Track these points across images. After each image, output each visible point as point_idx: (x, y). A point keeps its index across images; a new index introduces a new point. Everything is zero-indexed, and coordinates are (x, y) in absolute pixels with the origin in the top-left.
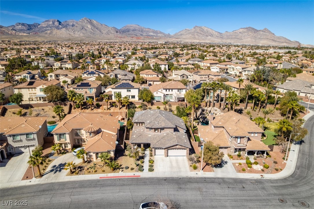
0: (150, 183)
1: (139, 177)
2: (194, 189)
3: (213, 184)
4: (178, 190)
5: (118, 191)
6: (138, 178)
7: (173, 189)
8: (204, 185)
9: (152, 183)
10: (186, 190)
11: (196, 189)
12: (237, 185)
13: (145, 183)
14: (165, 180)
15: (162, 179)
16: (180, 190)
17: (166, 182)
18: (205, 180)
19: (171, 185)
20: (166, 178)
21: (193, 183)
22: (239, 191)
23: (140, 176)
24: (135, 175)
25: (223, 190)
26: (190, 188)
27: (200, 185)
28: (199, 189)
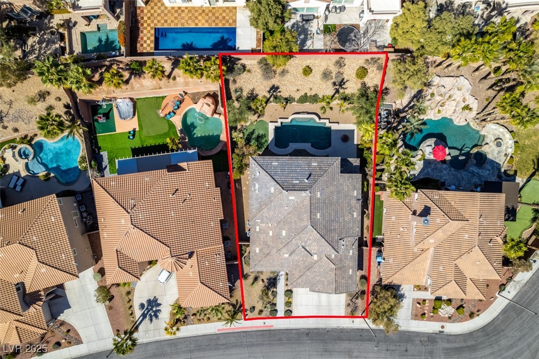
0: (286, 342)
1: (272, 328)
2: (343, 352)
3: (370, 343)
4: (323, 353)
5: (248, 355)
6: (270, 330)
7: (317, 351)
8: (357, 345)
9: (290, 340)
10: (333, 353)
11: (345, 352)
12: (400, 346)
13: (280, 340)
14: (307, 334)
15: (303, 333)
16: (325, 353)
17: (309, 340)
18: (361, 336)
19: (315, 344)
20: (309, 331)
21: (344, 340)
22: (398, 357)
23: (272, 326)
24: (266, 324)
25: (379, 354)
26: (339, 350)
27: (352, 345)
28: (349, 352)
